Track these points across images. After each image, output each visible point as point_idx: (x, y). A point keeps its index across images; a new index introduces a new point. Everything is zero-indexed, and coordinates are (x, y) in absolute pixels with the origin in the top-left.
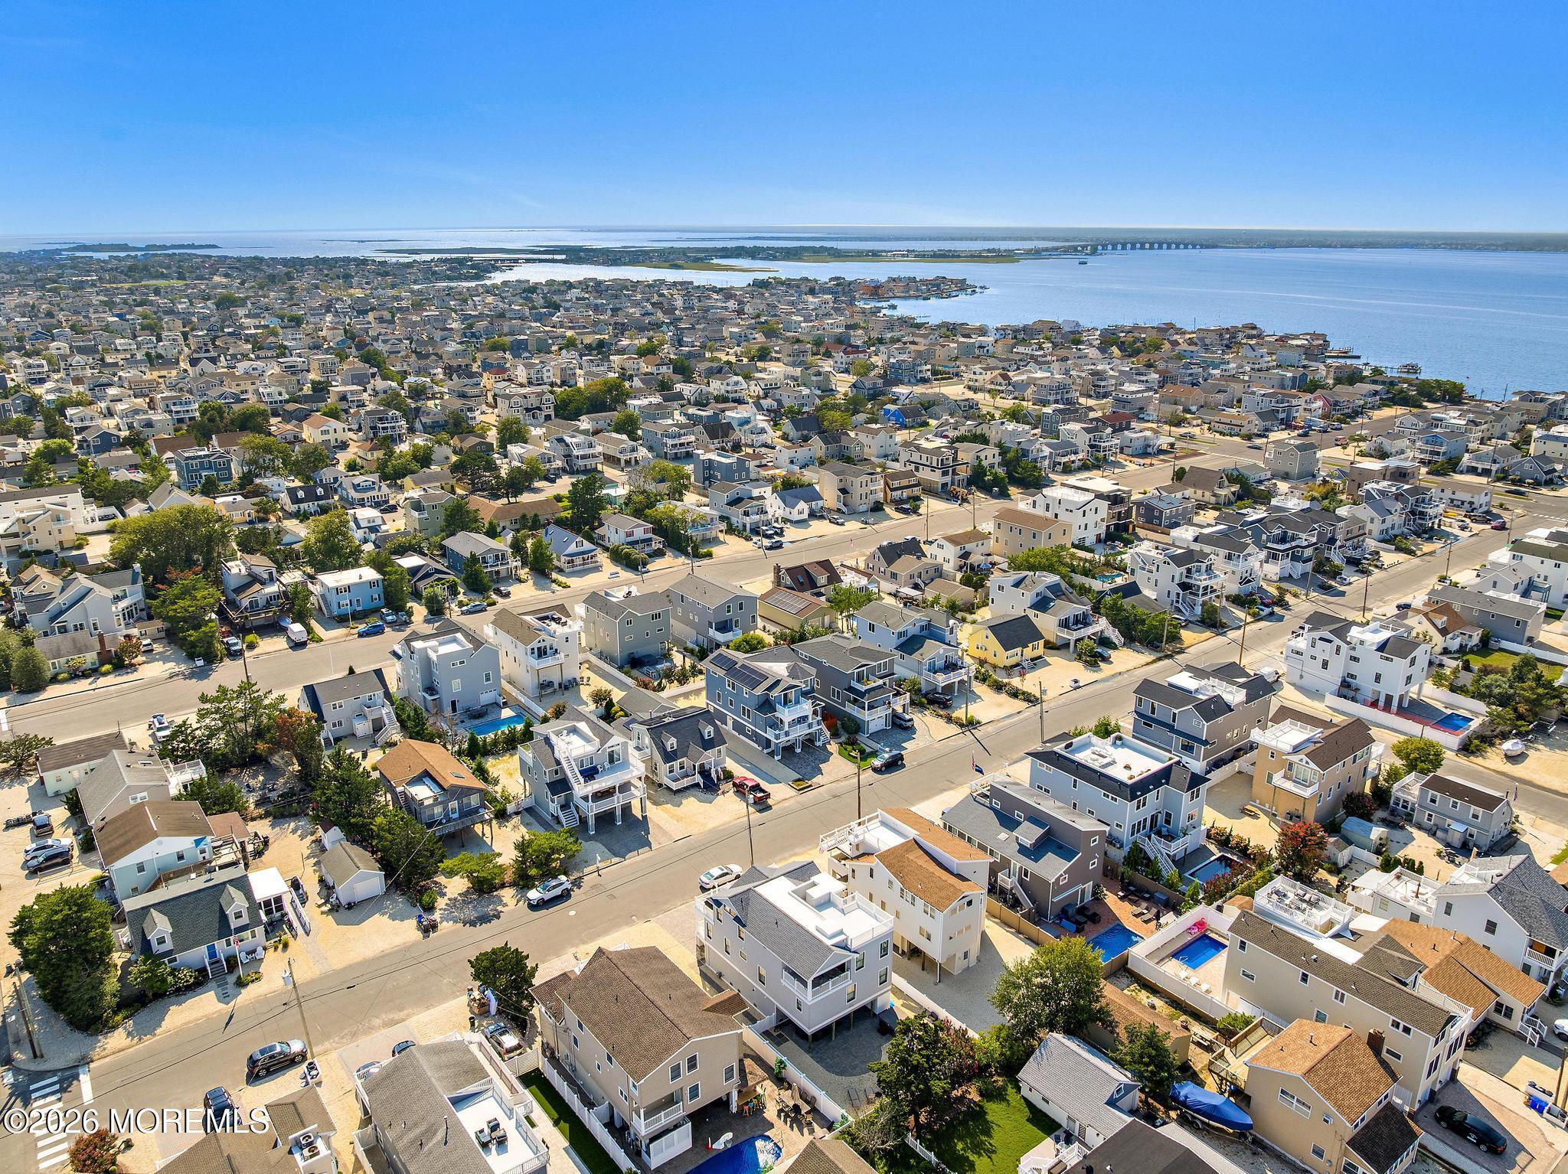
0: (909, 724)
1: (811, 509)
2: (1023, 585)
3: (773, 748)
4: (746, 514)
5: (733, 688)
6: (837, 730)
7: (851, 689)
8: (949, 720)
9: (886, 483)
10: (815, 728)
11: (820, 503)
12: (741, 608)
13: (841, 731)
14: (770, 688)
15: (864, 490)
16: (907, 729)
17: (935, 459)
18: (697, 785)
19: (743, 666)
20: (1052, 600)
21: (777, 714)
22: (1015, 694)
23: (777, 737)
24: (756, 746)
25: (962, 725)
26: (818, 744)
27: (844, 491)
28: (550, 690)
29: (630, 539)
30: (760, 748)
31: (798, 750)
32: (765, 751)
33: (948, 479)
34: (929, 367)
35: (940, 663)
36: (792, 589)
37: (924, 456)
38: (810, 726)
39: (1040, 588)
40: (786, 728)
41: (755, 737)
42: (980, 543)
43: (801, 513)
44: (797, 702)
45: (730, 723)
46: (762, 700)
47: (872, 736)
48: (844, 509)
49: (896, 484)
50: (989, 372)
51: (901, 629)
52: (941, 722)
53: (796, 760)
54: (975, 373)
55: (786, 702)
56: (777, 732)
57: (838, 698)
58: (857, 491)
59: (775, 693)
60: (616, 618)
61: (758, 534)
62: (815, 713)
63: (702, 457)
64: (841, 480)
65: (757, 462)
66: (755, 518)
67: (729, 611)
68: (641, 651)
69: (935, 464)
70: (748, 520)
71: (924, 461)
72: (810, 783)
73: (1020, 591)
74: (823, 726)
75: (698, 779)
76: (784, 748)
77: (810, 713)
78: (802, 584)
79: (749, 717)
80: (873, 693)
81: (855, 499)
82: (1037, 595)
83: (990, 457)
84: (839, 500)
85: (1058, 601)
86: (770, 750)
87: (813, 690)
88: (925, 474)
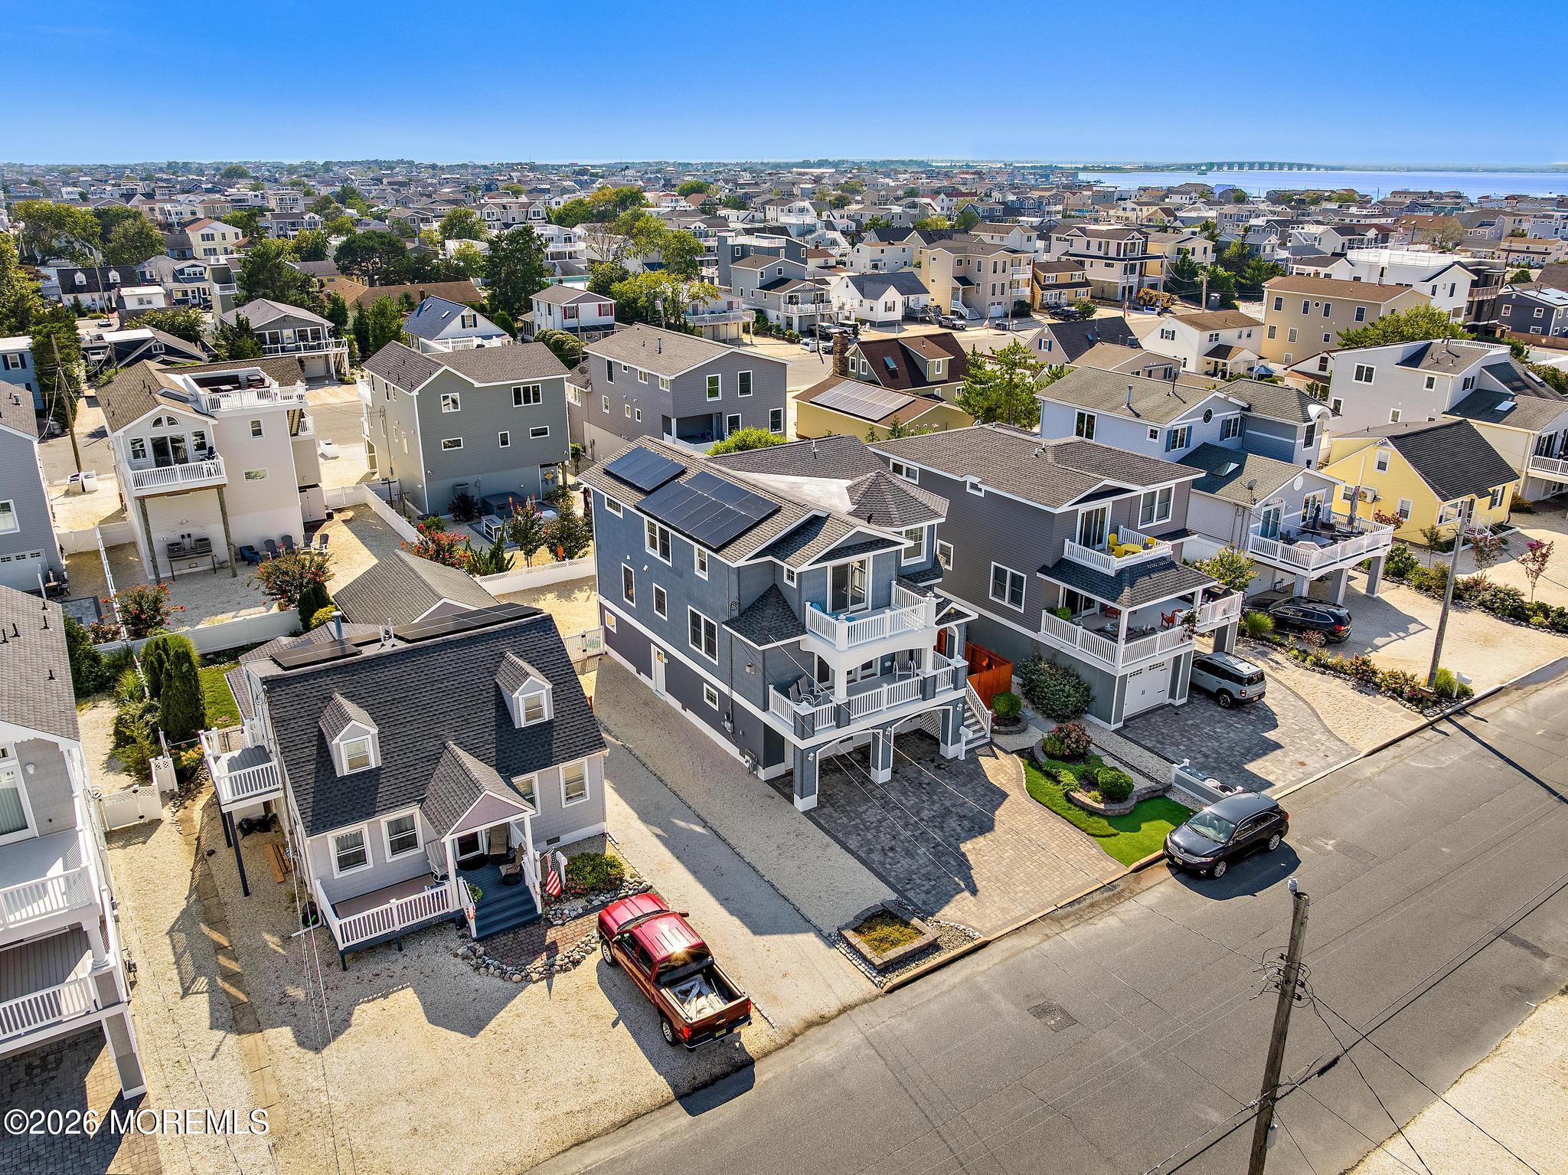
0: (1251, 691)
1: (906, 305)
2: (1427, 361)
3: (789, 763)
4: (792, 300)
5: (665, 553)
6: (1014, 704)
7: (1063, 568)
8: (1366, 679)
9: (1035, 277)
10: (945, 695)
11: (924, 299)
12: (745, 389)
13: (1027, 711)
14: (784, 546)
15: (999, 279)
16: (1238, 705)
17: (1113, 244)
18: (459, 920)
19: (704, 478)
20: (1502, 397)
21: (809, 643)
22: (1515, 612)
23: (805, 727)
24: (733, 751)
25: (1418, 700)
26: (950, 751)
27: (963, 280)
28: (204, 564)
29: (571, 322)
30: (745, 761)
31: (882, 775)
32: (763, 774)
33: (1134, 279)
34: (1060, 208)
35: (1292, 519)
36: (873, 382)
37: (1094, 242)
38: (927, 689)
39: (1472, 369)
40: (840, 695)
41: (729, 719)
42: (1245, 331)
43: (889, 309)
44: (883, 603)
45: (658, 666)
46: (755, 589)
47: (1133, 727)
48: (965, 311)
49: (1051, 278)
50: (1145, 208)
51: (1176, 423)
52: (1341, 690)
53: (872, 814)
54: (1124, 209)
55: (842, 601)
56: (805, 709)
57: (1015, 598)
58: (988, 279)
59: (801, 563)
60: (412, 387)
61: (811, 333)
62: (943, 645)
63: (730, 241)
64: (960, 262)
65: (820, 261)
66: (810, 308)
67: (713, 393)
68: (487, 481)
69: (1112, 253)
70: (794, 311)
71: (1094, 251)
72: (930, 932)
73: (1422, 373)
74: (968, 691)
75: (458, 895)
76: (829, 766)
77: (927, 643)
78: (893, 374)
79: (710, 650)
80: (1143, 582)
81: (984, 294)
82: (1466, 383)
83: (1199, 251)
84: (954, 297)
85: (1520, 399)
86: (778, 770)
87: (933, 569)
88: (1097, 272)
